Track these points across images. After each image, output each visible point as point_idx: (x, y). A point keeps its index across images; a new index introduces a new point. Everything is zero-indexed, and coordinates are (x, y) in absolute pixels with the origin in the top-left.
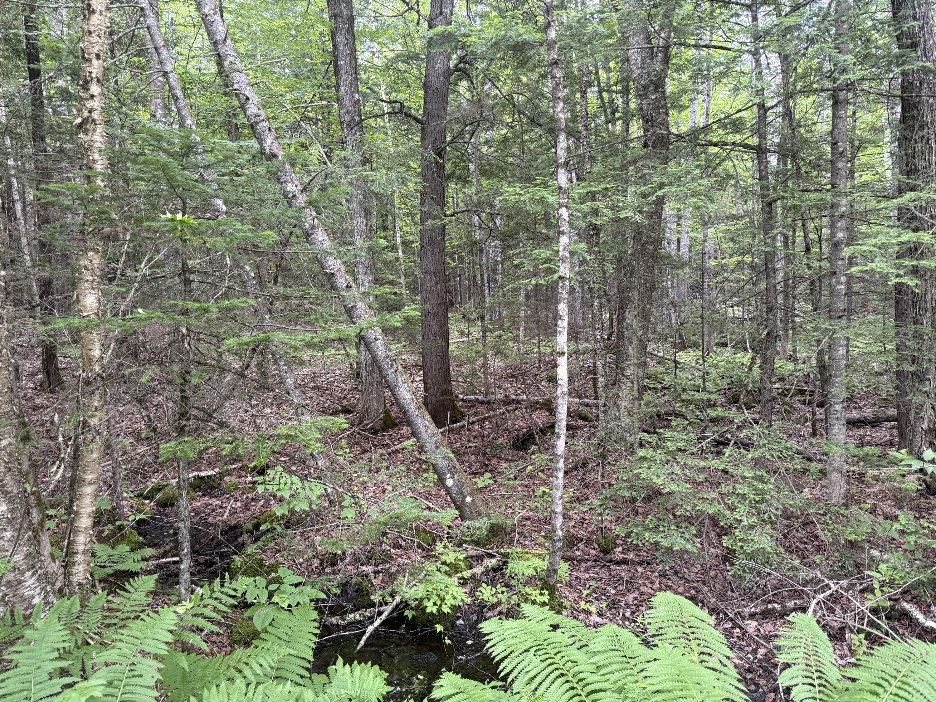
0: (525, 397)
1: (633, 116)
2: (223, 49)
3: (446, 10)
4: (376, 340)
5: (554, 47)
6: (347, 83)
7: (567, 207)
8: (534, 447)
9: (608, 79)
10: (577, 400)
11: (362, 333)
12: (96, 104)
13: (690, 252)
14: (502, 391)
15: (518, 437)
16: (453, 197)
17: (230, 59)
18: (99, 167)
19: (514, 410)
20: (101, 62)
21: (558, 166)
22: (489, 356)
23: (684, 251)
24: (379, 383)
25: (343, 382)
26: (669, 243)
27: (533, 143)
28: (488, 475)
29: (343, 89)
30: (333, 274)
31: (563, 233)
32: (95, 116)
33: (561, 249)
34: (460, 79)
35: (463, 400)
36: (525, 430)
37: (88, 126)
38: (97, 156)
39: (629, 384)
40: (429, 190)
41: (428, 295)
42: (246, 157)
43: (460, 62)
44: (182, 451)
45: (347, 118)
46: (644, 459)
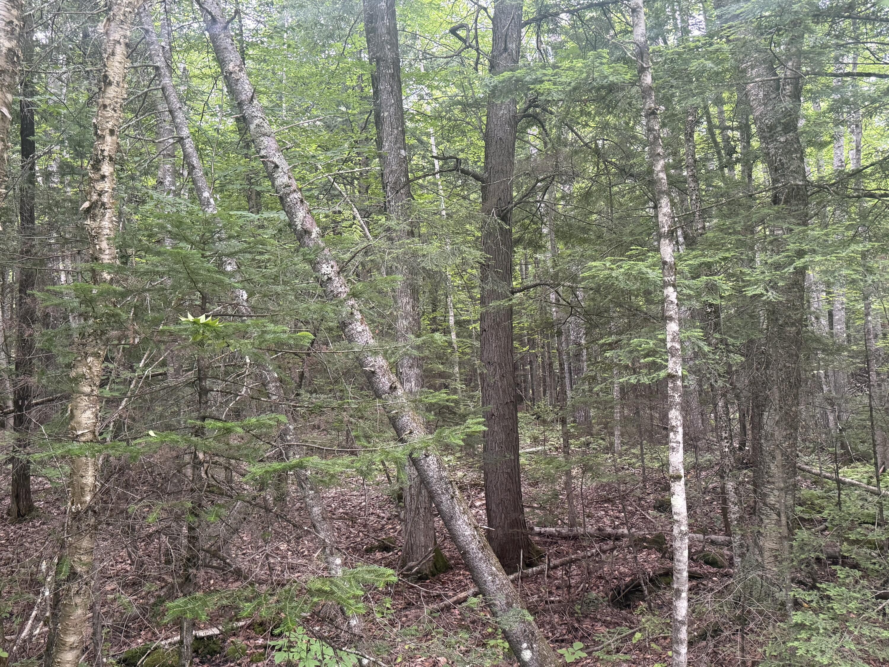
0: (626, 531)
1: (757, 157)
2: (248, 111)
3: (512, 46)
4: (427, 456)
5: (650, 95)
6: (392, 138)
7: (674, 286)
8: (643, 605)
9: (721, 112)
10: (701, 536)
11: (415, 455)
12: (106, 186)
13: (848, 328)
14: (593, 521)
15: (618, 589)
16: (521, 264)
17: (257, 121)
18: (106, 258)
19: (612, 550)
20: (115, 138)
21: (660, 236)
22: (574, 472)
23: (839, 327)
24: (428, 509)
25: (380, 508)
26: (817, 318)
27: (623, 196)
28: (577, 645)
29: (386, 145)
30: (373, 372)
31: (671, 319)
32: (105, 199)
33: (669, 338)
34: (530, 126)
35: (540, 534)
36: (628, 579)
37: (96, 211)
38: (104, 245)
39: (775, 517)
40: (492, 263)
41: (492, 392)
42: (271, 231)
43: (529, 107)
44: (192, 611)
45: (392, 179)
46: (801, 626)
